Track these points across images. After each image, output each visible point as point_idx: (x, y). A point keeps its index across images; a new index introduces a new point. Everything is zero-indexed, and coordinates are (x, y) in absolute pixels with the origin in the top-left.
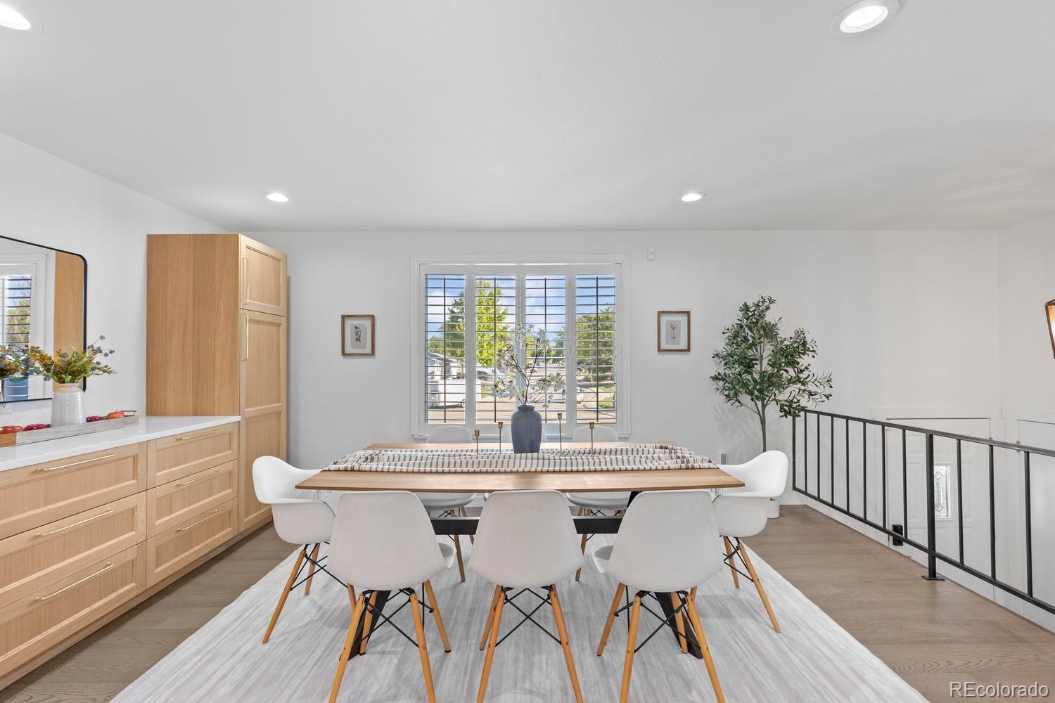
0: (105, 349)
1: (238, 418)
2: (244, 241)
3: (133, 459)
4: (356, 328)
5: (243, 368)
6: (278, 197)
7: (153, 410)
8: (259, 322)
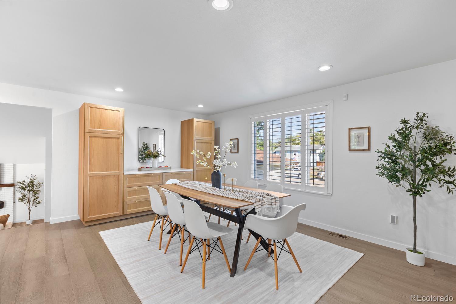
6: (201, 106)
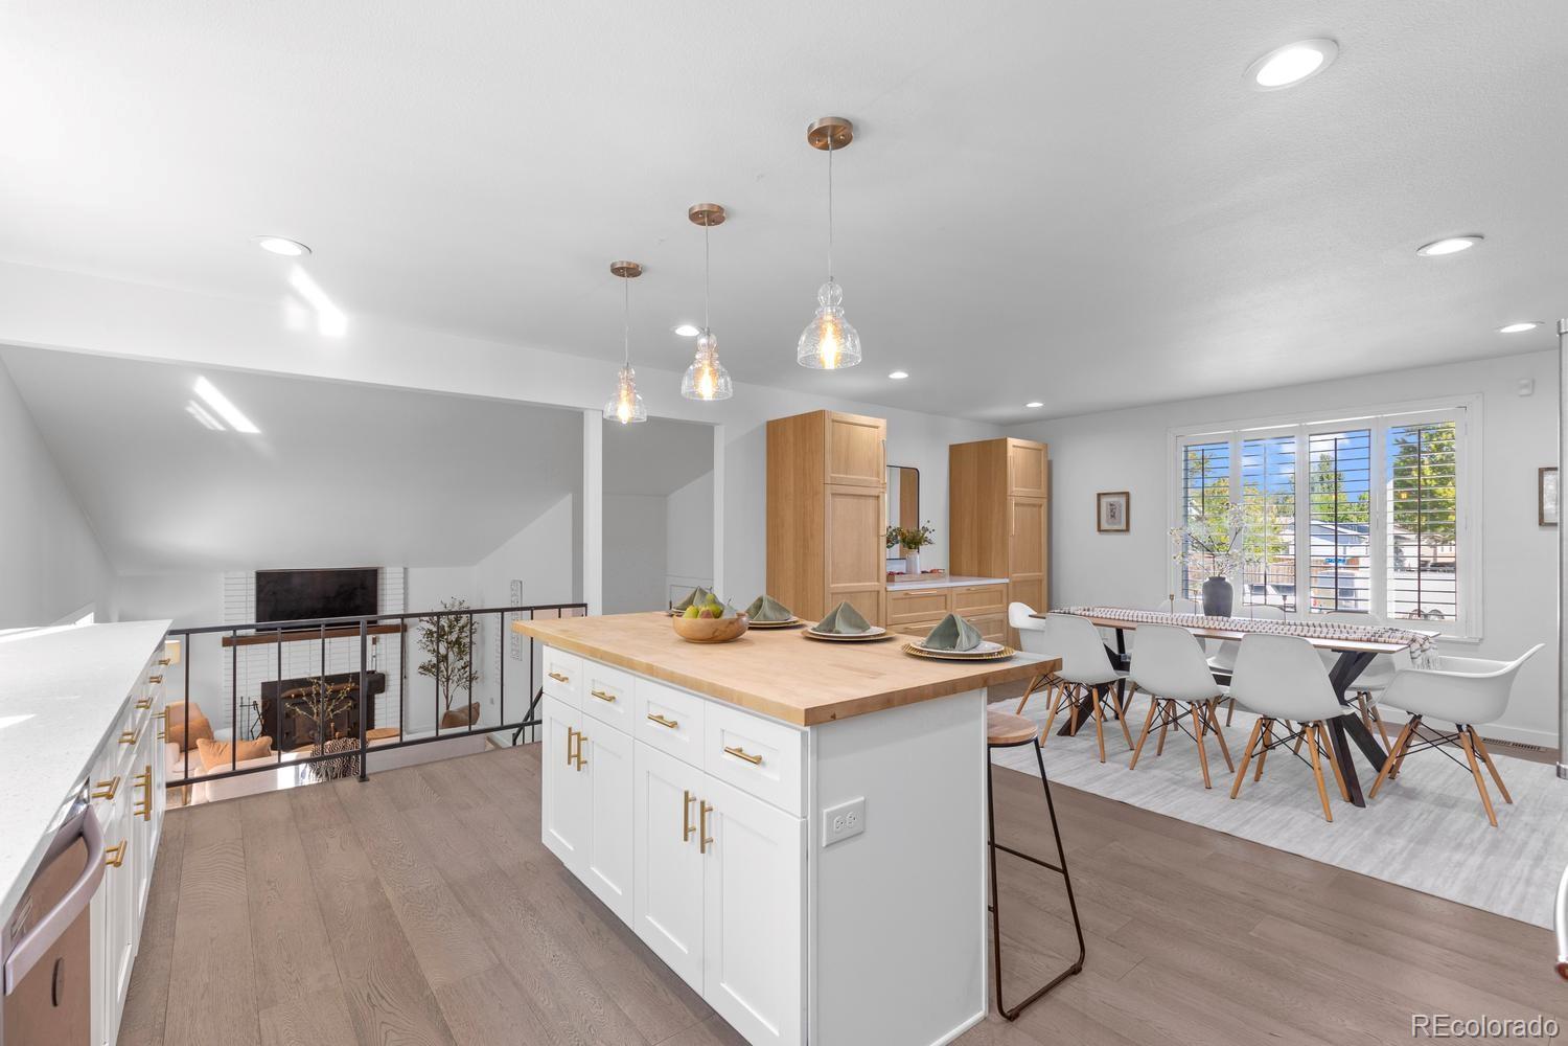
0: (930, 529)
1: (1007, 581)
2: (1012, 442)
3: (943, 597)
4: (1111, 505)
5: (1011, 542)
7: (955, 571)
8: (1023, 505)
